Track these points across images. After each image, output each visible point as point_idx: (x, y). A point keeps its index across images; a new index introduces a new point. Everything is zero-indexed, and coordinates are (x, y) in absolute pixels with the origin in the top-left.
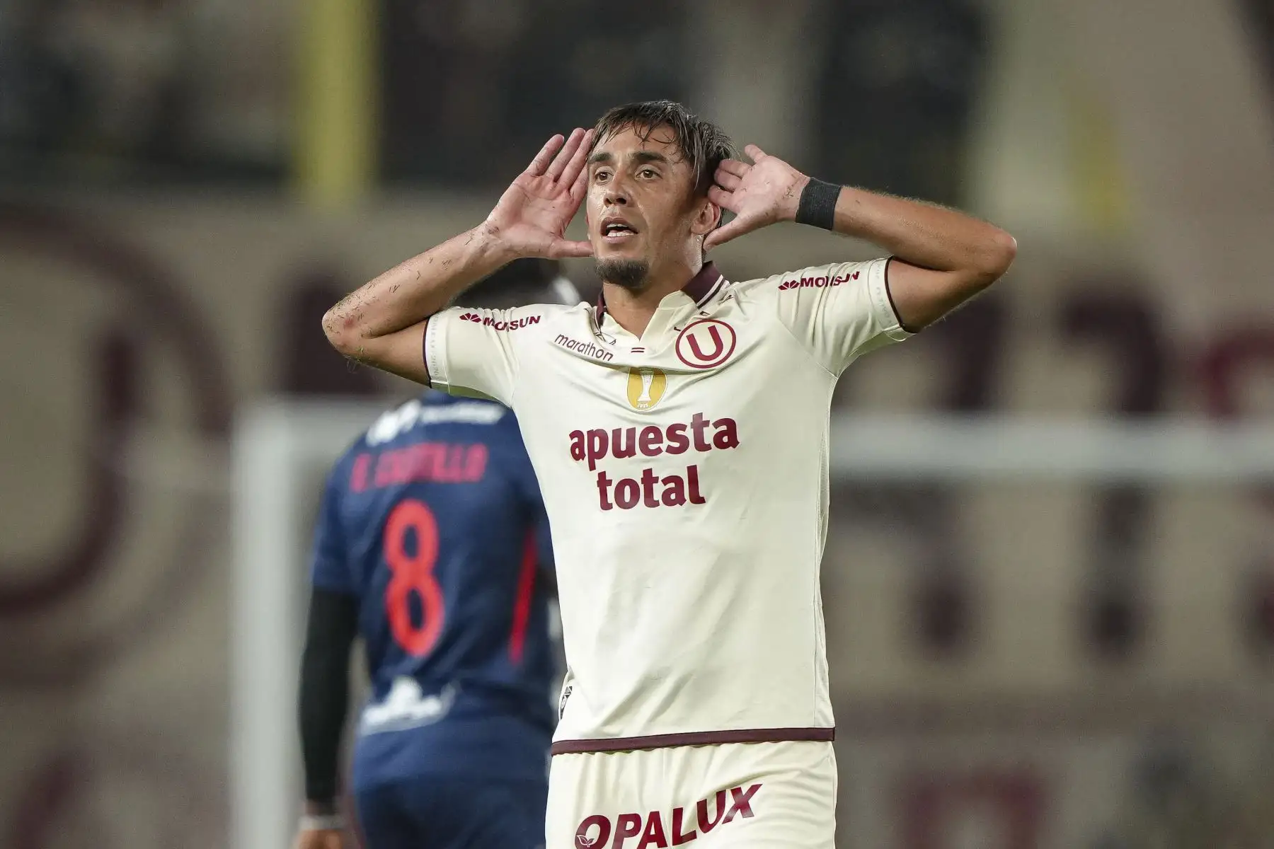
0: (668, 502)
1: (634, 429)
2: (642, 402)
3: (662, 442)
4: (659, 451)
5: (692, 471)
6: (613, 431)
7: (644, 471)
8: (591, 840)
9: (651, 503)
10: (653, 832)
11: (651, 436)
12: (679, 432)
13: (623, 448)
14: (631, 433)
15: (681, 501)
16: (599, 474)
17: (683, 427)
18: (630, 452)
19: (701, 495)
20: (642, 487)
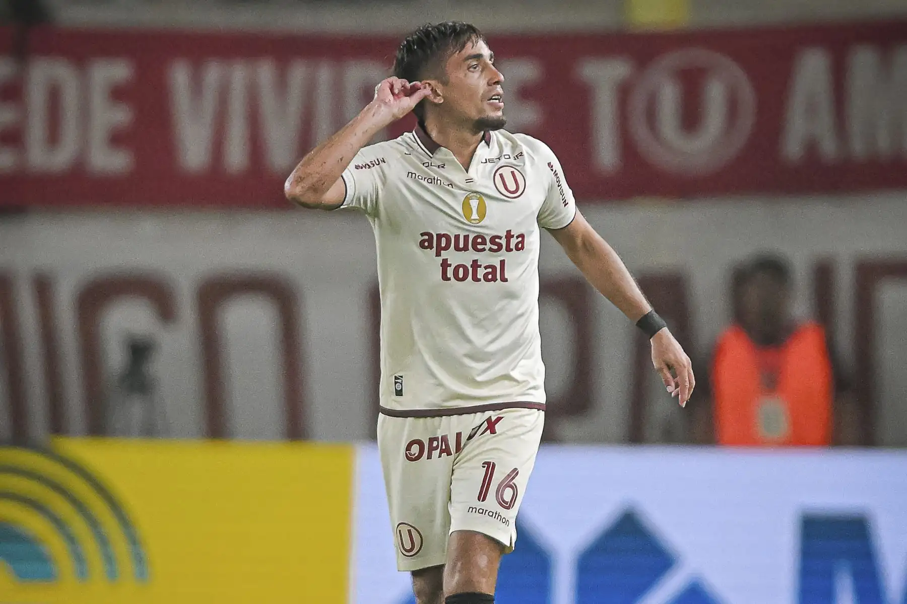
0: (486, 279)
1: (468, 236)
2: (474, 220)
3: (486, 245)
4: (484, 250)
5: (502, 263)
6: (455, 235)
7: (473, 261)
8: (414, 454)
9: (476, 279)
10: (444, 447)
11: (479, 240)
12: (497, 240)
13: (461, 246)
14: (466, 238)
15: (494, 279)
16: (443, 260)
17: (500, 238)
18: (465, 248)
19: (506, 277)
20: (470, 270)
